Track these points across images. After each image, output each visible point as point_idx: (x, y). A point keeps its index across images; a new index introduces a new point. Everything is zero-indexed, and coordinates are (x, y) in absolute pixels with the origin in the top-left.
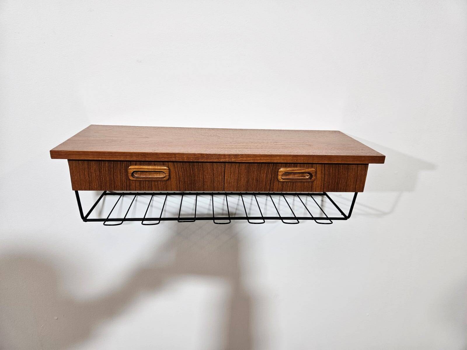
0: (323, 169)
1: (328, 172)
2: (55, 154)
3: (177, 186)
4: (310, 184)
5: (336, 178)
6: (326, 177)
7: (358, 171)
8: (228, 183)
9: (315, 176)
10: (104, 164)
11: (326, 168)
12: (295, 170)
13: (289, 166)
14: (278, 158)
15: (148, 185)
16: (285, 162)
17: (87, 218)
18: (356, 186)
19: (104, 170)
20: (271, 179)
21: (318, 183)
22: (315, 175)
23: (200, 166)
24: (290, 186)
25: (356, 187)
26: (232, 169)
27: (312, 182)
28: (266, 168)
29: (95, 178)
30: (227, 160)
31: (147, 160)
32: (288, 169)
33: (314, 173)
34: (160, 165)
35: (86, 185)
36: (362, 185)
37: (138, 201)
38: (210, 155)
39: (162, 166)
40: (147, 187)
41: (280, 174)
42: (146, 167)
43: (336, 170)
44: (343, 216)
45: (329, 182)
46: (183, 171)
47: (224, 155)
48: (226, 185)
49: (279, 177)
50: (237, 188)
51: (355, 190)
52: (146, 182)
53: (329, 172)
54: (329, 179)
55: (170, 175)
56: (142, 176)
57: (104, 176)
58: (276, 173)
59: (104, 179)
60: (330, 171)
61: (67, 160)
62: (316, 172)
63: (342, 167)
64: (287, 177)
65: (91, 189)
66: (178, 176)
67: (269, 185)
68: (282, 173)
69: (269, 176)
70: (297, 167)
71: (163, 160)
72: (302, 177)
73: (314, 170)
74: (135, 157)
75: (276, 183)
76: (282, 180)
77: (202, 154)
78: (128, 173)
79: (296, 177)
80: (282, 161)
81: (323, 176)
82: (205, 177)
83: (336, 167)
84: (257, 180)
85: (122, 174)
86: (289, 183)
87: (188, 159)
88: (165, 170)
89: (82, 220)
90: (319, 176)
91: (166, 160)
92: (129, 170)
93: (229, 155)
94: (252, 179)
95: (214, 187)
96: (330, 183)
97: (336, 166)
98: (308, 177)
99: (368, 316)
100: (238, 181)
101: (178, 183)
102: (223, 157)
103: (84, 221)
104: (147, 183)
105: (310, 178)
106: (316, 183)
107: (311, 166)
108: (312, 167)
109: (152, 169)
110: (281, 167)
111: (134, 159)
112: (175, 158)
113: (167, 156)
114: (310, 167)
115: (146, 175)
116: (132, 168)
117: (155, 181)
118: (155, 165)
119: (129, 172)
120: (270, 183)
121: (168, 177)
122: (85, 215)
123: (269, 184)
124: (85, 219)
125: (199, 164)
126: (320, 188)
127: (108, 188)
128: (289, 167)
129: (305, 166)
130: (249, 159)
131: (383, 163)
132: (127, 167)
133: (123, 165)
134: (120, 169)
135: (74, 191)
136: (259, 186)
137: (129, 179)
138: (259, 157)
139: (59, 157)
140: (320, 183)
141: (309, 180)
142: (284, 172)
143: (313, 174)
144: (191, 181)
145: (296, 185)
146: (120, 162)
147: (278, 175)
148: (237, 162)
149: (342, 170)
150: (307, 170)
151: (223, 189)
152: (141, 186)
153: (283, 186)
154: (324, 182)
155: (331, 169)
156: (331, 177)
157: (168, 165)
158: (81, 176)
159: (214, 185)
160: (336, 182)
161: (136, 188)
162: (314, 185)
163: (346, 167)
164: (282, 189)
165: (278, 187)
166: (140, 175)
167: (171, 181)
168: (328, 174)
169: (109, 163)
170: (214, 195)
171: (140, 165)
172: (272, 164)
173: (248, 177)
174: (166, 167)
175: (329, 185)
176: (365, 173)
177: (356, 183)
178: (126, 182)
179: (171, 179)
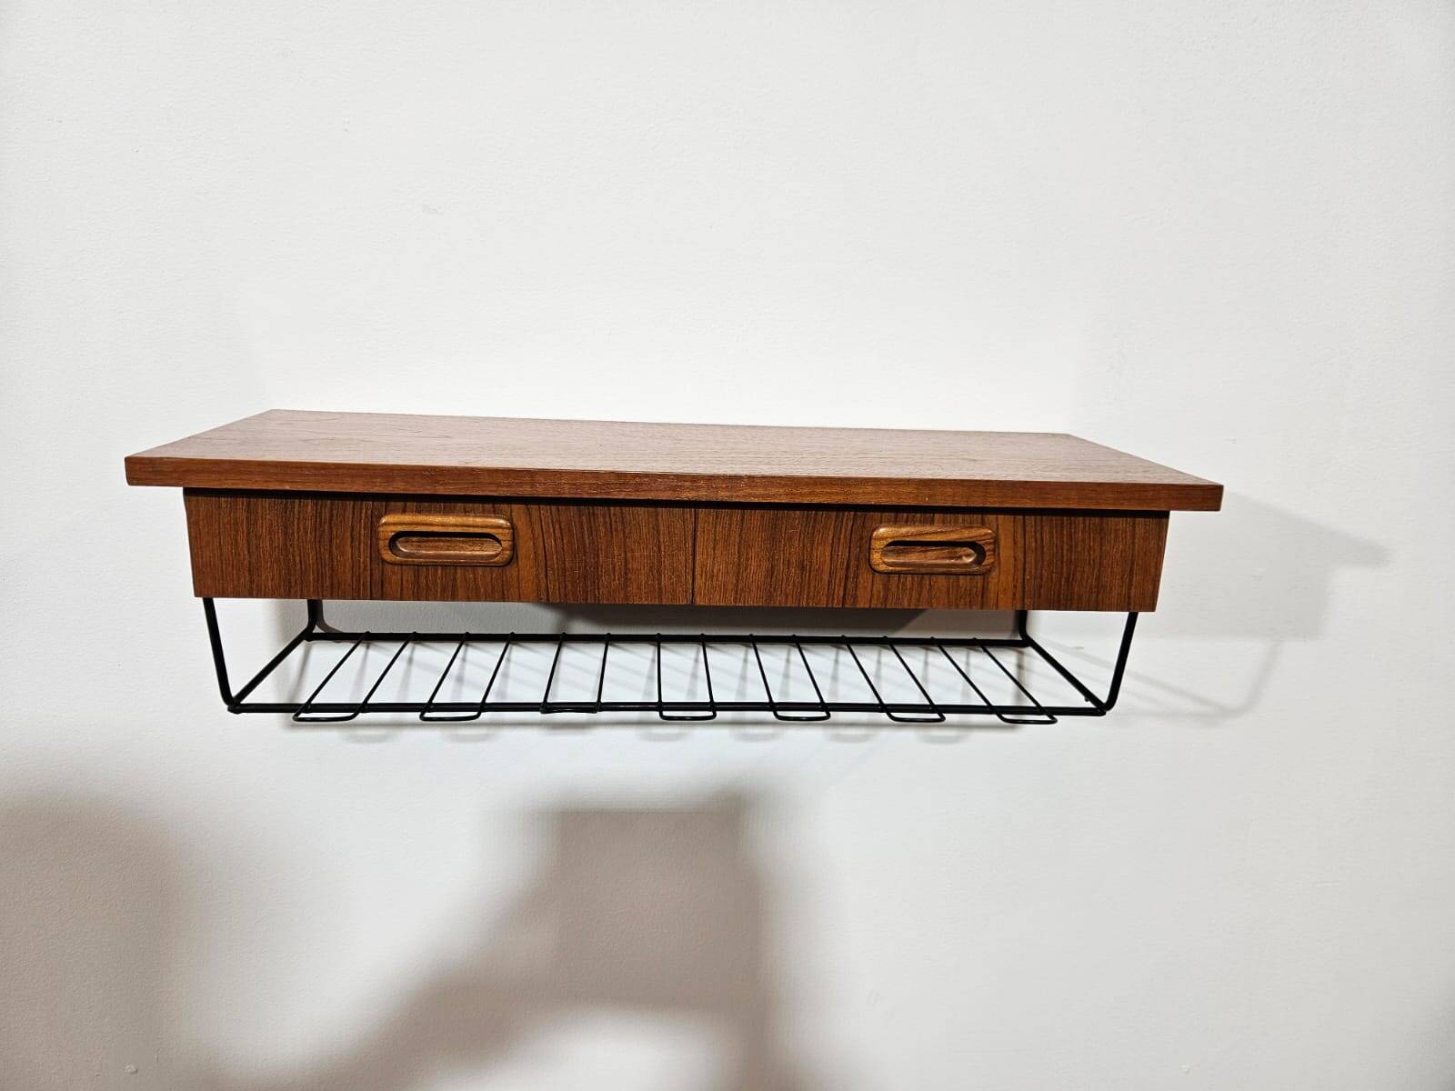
0: (1020, 530)
1: (1036, 541)
2: (142, 471)
3: (538, 586)
4: (977, 583)
5: (1062, 562)
6: (1031, 558)
7: (1136, 541)
8: (706, 576)
9: (994, 554)
10: (300, 505)
11: (1028, 528)
12: (927, 534)
13: (907, 521)
14: (870, 489)
15: (442, 584)
16: (894, 501)
17: (245, 701)
18: (1129, 589)
19: (298, 528)
20: (848, 565)
21: (1002, 580)
22: (994, 550)
23: (613, 519)
24: (911, 589)
25: (1129, 593)
26: (719, 529)
27: (985, 574)
28: (832, 527)
29: (271, 556)
30: (703, 495)
31: (441, 490)
32: (904, 530)
33: (990, 543)
34: (483, 512)
35: (239, 579)
36: (1151, 587)
37: (414, 662)
38: (647, 475)
39: (491, 517)
40: (439, 590)
41: (877, 545)
42: (438, 519)
43: (1062, 534)
44: (1090, 705)
45: (1042, 575)
46: (558, 535)
47: (694, 479)
48: (699, 582)
49: (876, 557)
50: (737, 593)
51: (1129, 604)
52: (436, 571)
53: (1039, 541)
54: (1039, 567)
55: (514, 548)
56: (424, 552)
57: (299, 549)
58: (866, 542)
60: (1042, 539)
61: (178, 492)
62: (996, 541)
63: (1081, 526)
64: (902, 560)
65: (255, 593)
66: (541, 552)
67: (843, 584)
68: (885, 543)
69: (843, 553)
70: (932, 522)
71: (490, 491)
72: (951, 558)
73: (989, 534)
74: (402, 481)
75: (865, 577)
76: (883, 568)
77: (619, 475)
78: (378, 539)
79: (931, 558)
80: (884, 501)
81: (1021, 555)
82: (629, 555)
83: (1062, 523)
84: (803, 568)
85: (357, 543)
86: (909, 578)
87: (575, 491)
88: (500, 531)
89: (226, 707)
90: (1006, 552)
91: (503, 492)
92: (381, 529)
93: (711, 479)
94: (786, 563)
95: (660, 589)
96: (1044, 580)
97: (1062, 520)
98: (971, 560)
99: (1188, 1072)
100: (739, 572)
101: (542, 575)
102: (687, 484)
103: (230, 710)
104: (439, 575)
105: (978, 562)
106: (996, 580)
107: (980, 520)
108: (983, 524)
109: (456, 526)
110: (881, 523)
111: (398, 487)
112: (533, 485)
113: (507, 478)
114: (977, 523)
115: (436, 548)
116: (393, 521)
117: (464, 566)
118: (466, 512)
119: (381, 535)
120: (847, 578)
121: (508, 552)
122: (234, 692)
123: (840, 579)
124: (236, 704)
125: (612, 512)
126: (1010, 595)
127: (312, 590)
128: (906, 523)
129: (961, 520)
130: (774, 491)
131: (1217, 508)
132: (374, 519)
133: (361, 513)
134: (353, 527)
135: (200, 600)
136: (809, 588)
137: (382, 558)
138: (807, 484)
139: (155, 480)
140: (1010, 579)
141: (976, 568)
142: (890, 541)
143: (986, 548)
144: (585, 567)
145: (930, 585)
146: (352, 503)
147: (870, 549)
148: (737, 500)
149: (1080, 534)
150: (966, 535)
151: (690, 597)
152: (418, 583)
153: (886, 588)
154: (1024, 575)
155: (1046, 529)
156: (1047, 558)
157: (508, 513)
158: (225, 549)
159: (659, 584)
160: (1065, 575)
161: (402, 590)
162: (991, 586)
163: (1094, 524)
164: (886, 599)
165: (872, 591)
166: (420, 546)
167: (518, 566)
168: (1036, 548)
169: (317, 504)
170: (662, 645)
171: (419, 512)
172: (852, 513)
173: (773, 557)
174: (503, 519)
175: (1041, 587)
176: (1158, 545)
177: (1131, 580)
178: (371, 570)
179: (520, 559)
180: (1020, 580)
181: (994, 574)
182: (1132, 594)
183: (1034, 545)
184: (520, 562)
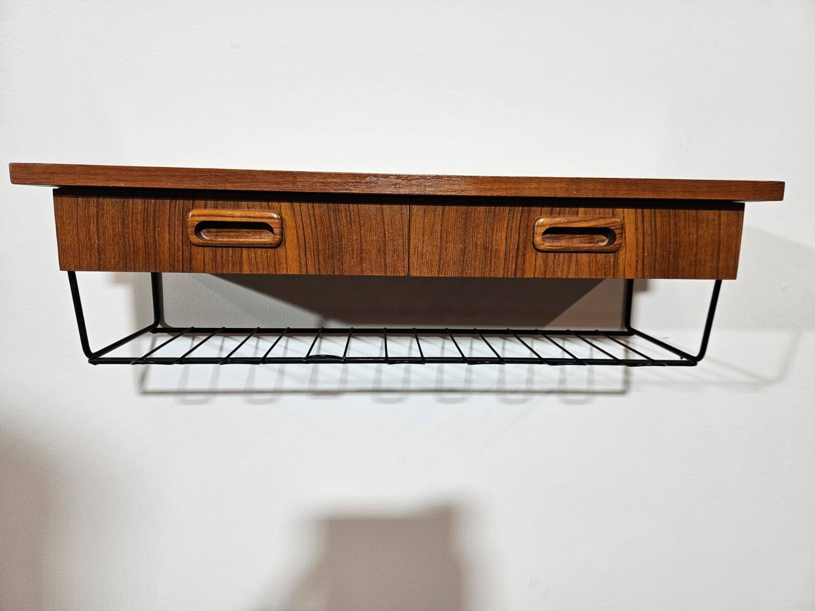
0: (640, 219)
1: (651, 229)
2: (21, 172)
3: (300, 262)
4: (610, 259)
5: (670, 244)
6: (648, 239)
7: (722, 227)
8: (418, 255)
9: (622, 237)
10: (133, 203)
11: (645, 222)
12: (574, 222)
13: (559, 214)
14: (534, 185)
15: (232, 260)
16: (552, 194)
18: (718, 263)
19: (132, 220)
20: (518, 246)
21: (627, 257)
22: (622, 233)
24: (563, 263)
25: (718, 266)
26: (426, 220)
27: (615, 252)
28: (507, 218)
29: (113, 240)
30: (415, 190)
31: (230, 187)
32: (557, 220)
33: (619, 229)
34: (261, 208)
35: (91, 259)
36: (733, 262)
38: (375, 175)
39: (266, 211)
40: (230, 265)
41: (538, 232)
42: (229, 212)
43: (670, 221)
45: (656, 253)
46: (313, 225)
47: (409, 178)
48: (413, 259)
49: (538, 239)
50: (439, 266)
51: (716, 274)
52: (228, 252)
53: (653, 229)
54: (654, 247)
55: (282, 234)
56: (220, 239)
57: (132, 235)
58: (530, 229)
59: (131, 242)
60: (655, 226)
62: (623, 228)
63: (683, 217)
65: (102, 268)
66: (301, 236)
67: (514, 261)
68: (544, 229)
69: (514, 237)
70: (577, 215)
71: (264, 187)
72: (591, 243)
73: (618, 222)
74: (203, 180)
75: (531, 254)
76: (543, 247)
77: (355, 175)
78: (187, 228)
79: (576, 243)
80: (544, 194)
81: (641, 239)
82: (363, 239)
83: (670, 215)
85: (173, 231)
86: (562, 255)
87: (324, 187)
88: (273, 221)
89: (87, 359)
90: (630, 236)
91: (273, 188)
92: (189, 220)
93: (420, 178)
94: (474, 245)
95: (386, 265)
96: (658, 256)
97: (669, 212)
98: (604, 243)
100: (441, 251)
101: (303, 255)
102: (404, 181)
103: (90, 362)
104: (231, 255)
105: (610, 243)
106: (623, 255)
107: (611, 213)
108: (613, 215)
109: (242, 217)
110: (541, 215)
111: (200, 185)
112: (294, 183)
113: (277, 178)
114: (609, 215)
115: (229, 236)
116: (199, 213)
117: (248, 248)
118: (248, 206)
119: (189, 225)
120: (517, 257)
121: (278, 237)
122: (93, 350)
123: (513, 256)
124: (94, 358)
125: (351, 208)
126: (634, 267)
127: (141, 265)
129: (597, 213)
130: (466, 187)
131: (781, 199)
132: (184, 213)
133: (175, 208)
135: (66, 273)
136: (491, 263)
137: (190, 241)
138: (489, 182)
140: (634, 255)
141: (609, 248)
142: (547, 228)
143: (616, 232)
144: (333, 248)
145: (577, 261)
146: (169, 201)
147: (533, 234)
148: (440, 194)
149: (683, 222)
150: (601, 223)
151: (406, 270)
152: (216, 259)
153: (545, 263)
154: (643, 253)
155: (659, 219)
156: (659, 241)
157: (278, 209)
158: (81, 236)
159: (385, 261)
160: (672, 253)
161: (204, 265)
162: (620, 261)
163: (692, 214)
164: (545, 272)
165: (535, 265)
166: (217, 235)
167: (285, 248)
168: (651, 232)
169: (145, 202)
170: (387, 337)
171: (216, 207)
172: (521, 208)
173: (465, 240)
174: (275, 213)
175: (655, 261)
176: (737, 231)
177: (719, 255)
178: (183, 250)
179: (286, 242)
180: (641, 257)
181: (622, 252)
182: (720, 267)
183: (650, 230)
184: (286, 244)
